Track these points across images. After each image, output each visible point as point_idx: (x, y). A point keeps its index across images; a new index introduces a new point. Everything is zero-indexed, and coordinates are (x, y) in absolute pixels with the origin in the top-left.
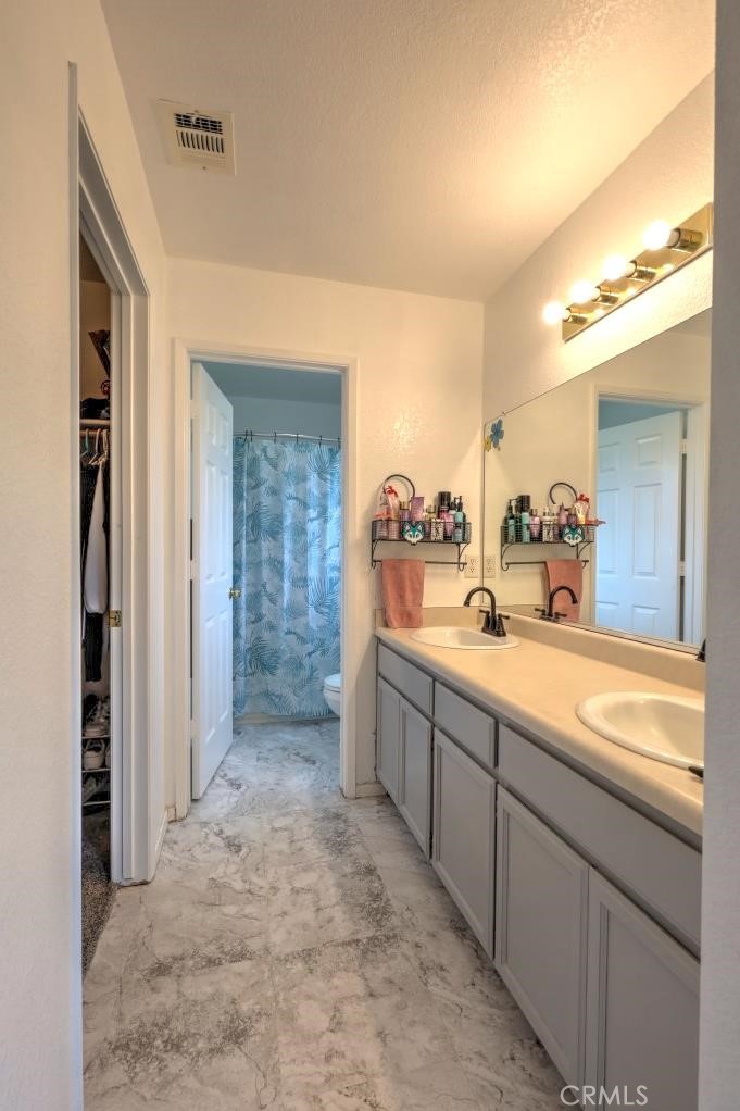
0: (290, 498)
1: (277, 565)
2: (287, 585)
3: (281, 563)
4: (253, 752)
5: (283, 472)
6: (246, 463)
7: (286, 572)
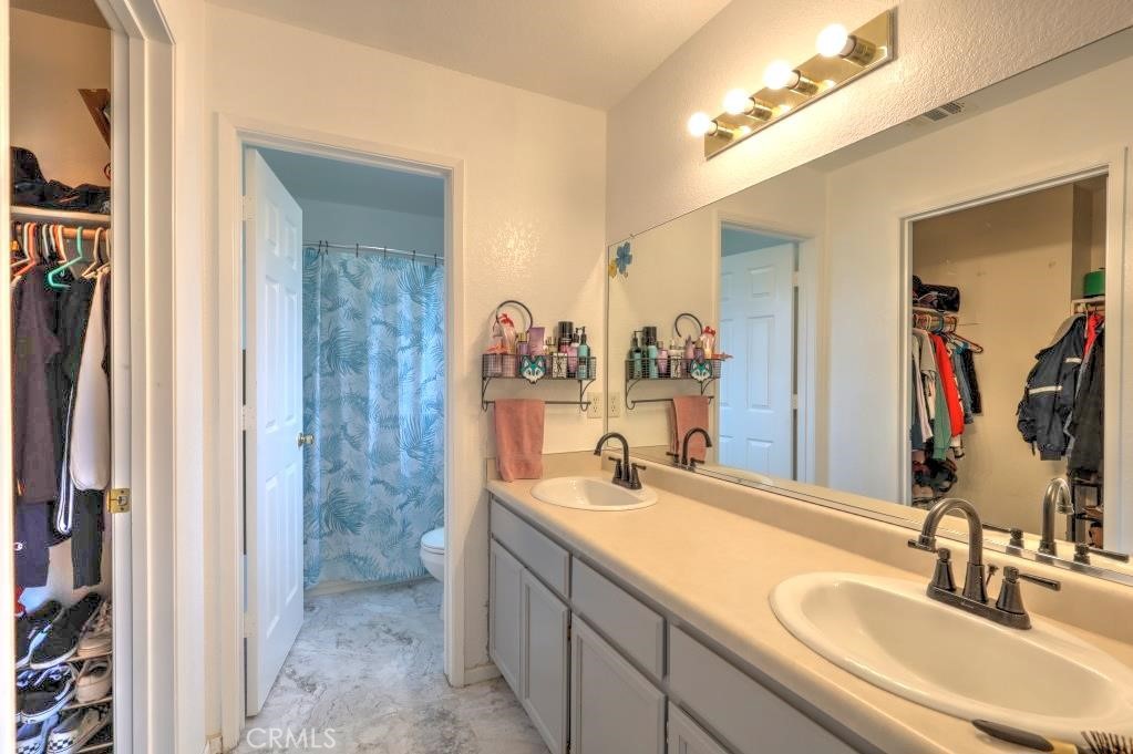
0: (376, 323)
1: (360, 403)
2: (372, 426)
3: (366, 399)
4: (331, 633)
5: (368, 293)
6: (320, 281)
7: (372, 411)
